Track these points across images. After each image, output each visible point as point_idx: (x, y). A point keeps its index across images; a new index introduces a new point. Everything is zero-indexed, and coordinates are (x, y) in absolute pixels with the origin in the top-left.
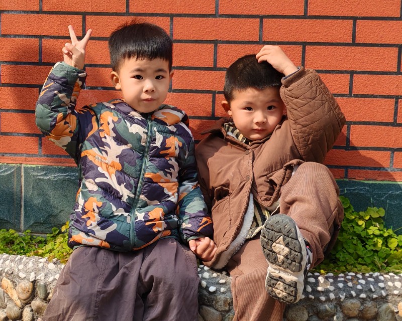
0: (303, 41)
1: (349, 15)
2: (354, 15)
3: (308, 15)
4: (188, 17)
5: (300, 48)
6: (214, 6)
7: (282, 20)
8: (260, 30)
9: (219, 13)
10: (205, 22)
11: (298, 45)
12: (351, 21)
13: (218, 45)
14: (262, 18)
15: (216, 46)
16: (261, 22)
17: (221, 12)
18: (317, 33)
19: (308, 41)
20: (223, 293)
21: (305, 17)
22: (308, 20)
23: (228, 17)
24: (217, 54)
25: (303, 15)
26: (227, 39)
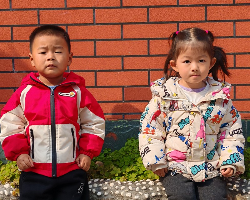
0: (148, 37)
1: (174, 21)
2: (177, 21)
3: (150, 21)
4: (77, 25)
5: (146, 41)
6: (93, 18)
7: (134, 25)
8: (121, 32)
9: (96, 23)
10: (87, 28)
11: (145, 40)
12: (176, 24)
13: (96, 42)
14: (122, 24)
15: (95, 42)
16: (122, 27)
17: (97, 22)
18: (156, 32)
19: (150, 38)
20: (106, 196)
21: (148, 23)
22: (150, 25)
23: (101, 25)
24: (96, 47)
25: (147, 21)
26: (102, 38)
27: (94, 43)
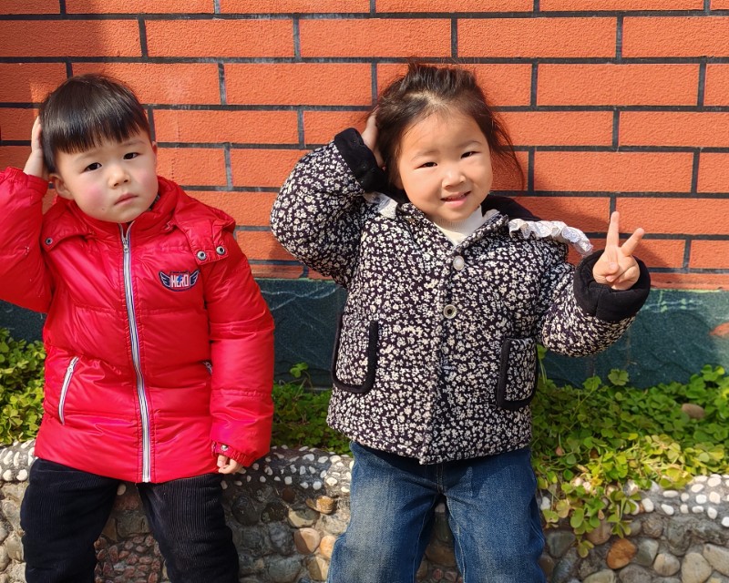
27: (698, 69)
